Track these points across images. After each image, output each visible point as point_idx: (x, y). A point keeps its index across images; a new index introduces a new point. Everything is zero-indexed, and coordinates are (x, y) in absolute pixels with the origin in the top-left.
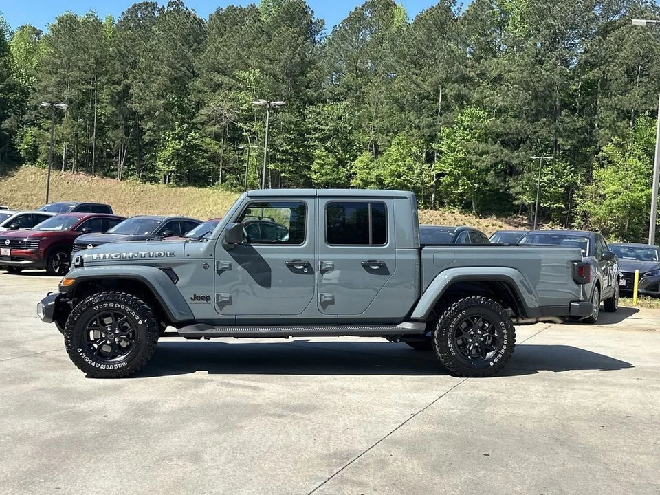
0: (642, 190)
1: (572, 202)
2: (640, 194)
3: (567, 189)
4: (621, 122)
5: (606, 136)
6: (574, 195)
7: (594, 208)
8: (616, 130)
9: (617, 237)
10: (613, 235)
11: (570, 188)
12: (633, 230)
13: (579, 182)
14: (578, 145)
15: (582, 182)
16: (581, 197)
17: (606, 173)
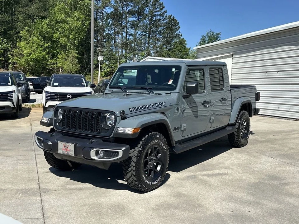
0: (41, 53)
1: (7, 57)
2: (40, 55)
3: (5, 50)
4: (28, 20)
5: (21, 26)
6: (8, 54)
7: (19, 60)
8: (26, 24)
9: (30, 74)
10: (28, 73)
11: (6, 50)
12: (36, 71)
13: (10, 47)
14: (7, 30)
15: (11, 47)
16: (12, 55)
17: (22, 44)
